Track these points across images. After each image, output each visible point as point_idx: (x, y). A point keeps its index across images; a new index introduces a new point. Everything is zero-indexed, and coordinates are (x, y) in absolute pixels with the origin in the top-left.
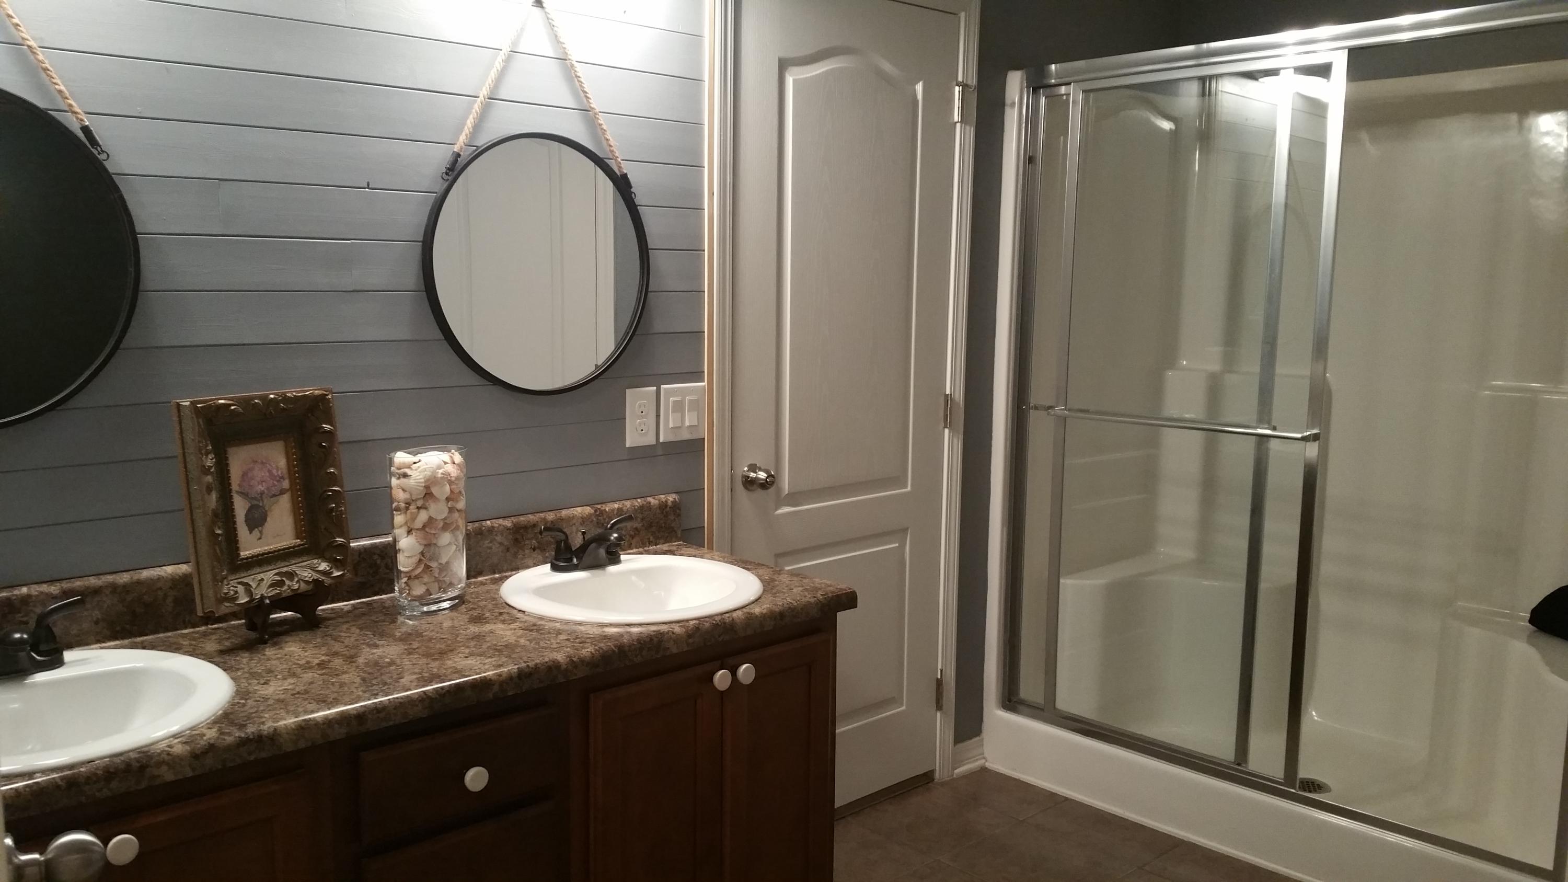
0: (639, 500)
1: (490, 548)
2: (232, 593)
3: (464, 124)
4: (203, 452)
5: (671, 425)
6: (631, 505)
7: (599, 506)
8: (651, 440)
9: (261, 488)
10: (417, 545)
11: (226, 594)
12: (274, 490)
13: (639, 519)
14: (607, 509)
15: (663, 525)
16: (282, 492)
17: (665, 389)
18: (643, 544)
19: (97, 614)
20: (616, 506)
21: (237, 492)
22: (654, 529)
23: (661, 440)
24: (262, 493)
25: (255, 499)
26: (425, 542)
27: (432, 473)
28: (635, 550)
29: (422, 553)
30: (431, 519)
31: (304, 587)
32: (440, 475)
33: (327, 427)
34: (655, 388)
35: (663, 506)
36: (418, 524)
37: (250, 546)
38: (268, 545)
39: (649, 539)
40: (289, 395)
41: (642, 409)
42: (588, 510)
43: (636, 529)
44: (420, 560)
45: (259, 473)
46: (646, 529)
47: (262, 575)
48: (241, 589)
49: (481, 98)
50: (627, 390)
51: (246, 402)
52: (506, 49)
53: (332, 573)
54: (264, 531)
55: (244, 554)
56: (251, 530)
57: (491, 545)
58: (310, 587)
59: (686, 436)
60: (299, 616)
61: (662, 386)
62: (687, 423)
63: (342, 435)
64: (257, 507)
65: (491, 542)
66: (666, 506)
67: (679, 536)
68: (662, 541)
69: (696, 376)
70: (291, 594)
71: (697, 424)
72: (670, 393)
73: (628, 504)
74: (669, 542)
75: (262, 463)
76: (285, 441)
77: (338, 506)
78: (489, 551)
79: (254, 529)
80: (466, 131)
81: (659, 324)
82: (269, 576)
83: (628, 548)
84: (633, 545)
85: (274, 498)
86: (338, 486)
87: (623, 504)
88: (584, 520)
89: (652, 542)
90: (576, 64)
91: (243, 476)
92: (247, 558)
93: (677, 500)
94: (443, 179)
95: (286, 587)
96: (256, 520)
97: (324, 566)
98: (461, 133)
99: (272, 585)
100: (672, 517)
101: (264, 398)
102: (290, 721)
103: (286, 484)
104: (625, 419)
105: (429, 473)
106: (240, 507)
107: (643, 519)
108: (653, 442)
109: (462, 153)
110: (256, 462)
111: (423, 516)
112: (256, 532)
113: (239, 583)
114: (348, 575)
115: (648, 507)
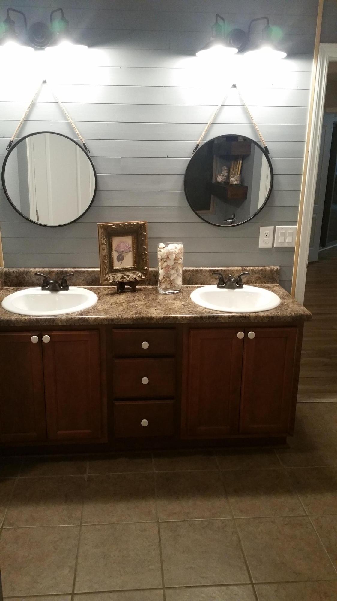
0: (262, 267)
1: (201, 276)
2: (108, 278)
3: (201, 134)
4: (102, 238)
5: (279, 241)
6: (258, 269)
7: (244, 267)
8: (270, 245)
9: (123, 250)
10: (163, 273)
11: (106, 279)
12: (127, 251)
13: (260, 274)
14: (247, 269)
15: (271, 277)
16: (129, 252)
17: (277, 227)
18: (261, 283)
19: (83, 278)
20: (251, 268)
21: (115, 250)
22: (267, 278)
23: (275, 246)
24: (123, 251)
25: (121, 253)
26: (166, 272)
27: (169, 251)
28: (257, 285)
29: (165, 275)
30: (168, 265)
31: (131, 280)
32: (171, 252)
33: (145, 234)
34: (273, 227)
35: (271, 271)
36: (164, 266)
37: (117, 265)
38: (124, 266)
39: (264, 281)
40: (132, 223)
41: (267, 234)
42: (240, 268)
43: (259, 277)
44: (164, 277)
45: (122, 245)
46: (263, 278)
47: (119, 275)
48: (112, 278)
49: (209, 124)
50: (261, 227)
51: (117, 225)
52: (220, 105)
53: (142, 277)
54: (122, 262)
55: (114, 268)
56: (118, 262)
57: (201, 275)
58: (134, 280)
59: (286, 245)
60: (131, 287)
61: (277, 226)
62: (287, 241)
63: (148, 236)
64: (121, 255)
65: (201, 274)
66: (273, 271)
67: (278, 282)
68: (270, 283)
69: (294, 223)
70: (127, 281)
71: (291, 241)
72: (279, 229)
73: (257, 268)
74: (273, 284)
75: (124, 242)
76: (132, 236)
77: (146, 257)
78: (200, 277)
79: (119, 261)
80: (202, 136)
81: (277, 203)
82: (120, 275)
83: (248, 283)
84: (257, 283)
85: (127, 253)
86: (146, 251)
87: (255, 268)
88: (237, 271)
89: (265, 283)
90: (248, 107)
91: (117, 246)
92: (116, 269)
93: (278, 269)
94: (192, 153)
95: (126, 279)
96: (120, 259)
97: (140, 274)
98: (200, 137)
99: (121, 278)
100: (276, 275)
101: (123, 224)
102: (94, 316)
103: (131, 249)
104: (259, 237)
105: (167, 251)
106: (115, 255)
107: (262, 274)
108: (271, 247)
109: (200, 144)
110: (121, 242)
111: (165, 264)
112: (120, 262)
113: (112, 276)
114: (147, 278)
115: (265, 270)
